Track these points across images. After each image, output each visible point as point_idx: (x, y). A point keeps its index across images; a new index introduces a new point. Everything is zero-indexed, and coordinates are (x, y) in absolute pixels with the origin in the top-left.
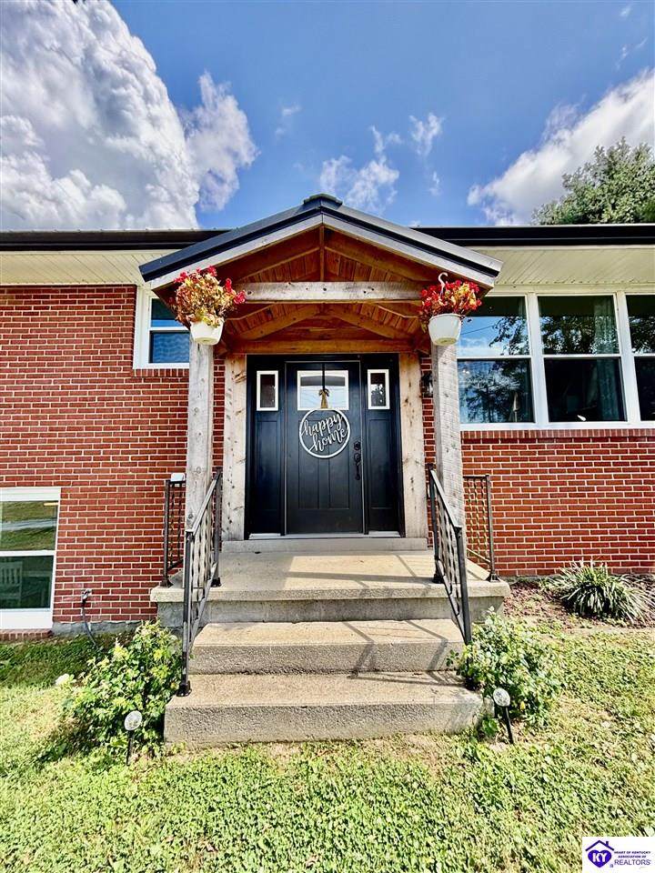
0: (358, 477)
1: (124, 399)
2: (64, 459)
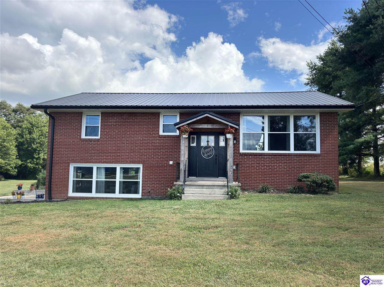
0: (216, 164)
1: (157, 142)
2: (143, 157)
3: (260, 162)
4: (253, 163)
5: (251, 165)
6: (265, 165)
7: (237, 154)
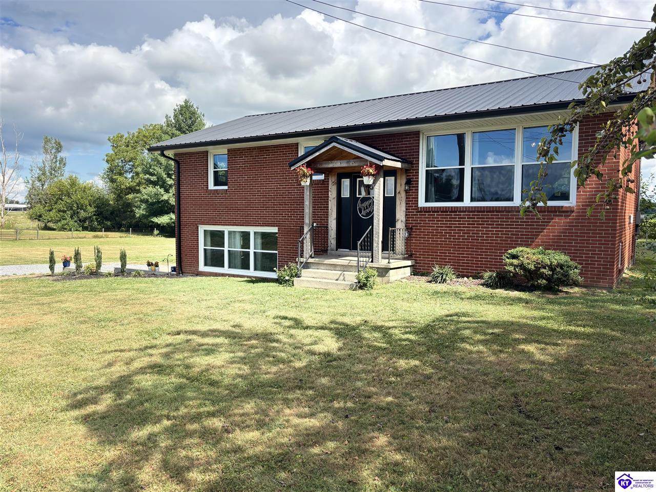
2: (278, 216)
3: (453, 224)
4: (439, 227)
5: (435, 230)
6: (462, 230)
7: (413, 209)
